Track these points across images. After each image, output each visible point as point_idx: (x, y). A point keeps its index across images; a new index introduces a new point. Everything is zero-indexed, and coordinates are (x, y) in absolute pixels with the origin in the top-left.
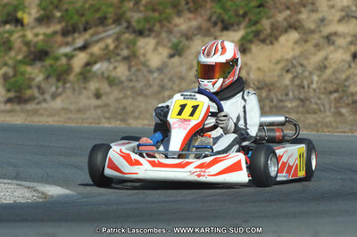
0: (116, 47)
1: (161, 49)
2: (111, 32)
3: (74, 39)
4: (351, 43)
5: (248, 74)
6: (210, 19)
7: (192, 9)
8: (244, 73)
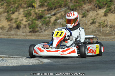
0: (65, 15)
2: (63, 10)
3: (51, 12)
5: (107, 23)
6: (95, 5)
7: (89, 2)
8: (106, 22)
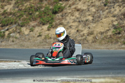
0: (16, 30)
1: (27, 30)
2: (14, 26)
3: (5, 28)
4: (76, 28)
7: (34, 20)
8: (50, 35)
